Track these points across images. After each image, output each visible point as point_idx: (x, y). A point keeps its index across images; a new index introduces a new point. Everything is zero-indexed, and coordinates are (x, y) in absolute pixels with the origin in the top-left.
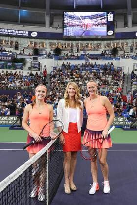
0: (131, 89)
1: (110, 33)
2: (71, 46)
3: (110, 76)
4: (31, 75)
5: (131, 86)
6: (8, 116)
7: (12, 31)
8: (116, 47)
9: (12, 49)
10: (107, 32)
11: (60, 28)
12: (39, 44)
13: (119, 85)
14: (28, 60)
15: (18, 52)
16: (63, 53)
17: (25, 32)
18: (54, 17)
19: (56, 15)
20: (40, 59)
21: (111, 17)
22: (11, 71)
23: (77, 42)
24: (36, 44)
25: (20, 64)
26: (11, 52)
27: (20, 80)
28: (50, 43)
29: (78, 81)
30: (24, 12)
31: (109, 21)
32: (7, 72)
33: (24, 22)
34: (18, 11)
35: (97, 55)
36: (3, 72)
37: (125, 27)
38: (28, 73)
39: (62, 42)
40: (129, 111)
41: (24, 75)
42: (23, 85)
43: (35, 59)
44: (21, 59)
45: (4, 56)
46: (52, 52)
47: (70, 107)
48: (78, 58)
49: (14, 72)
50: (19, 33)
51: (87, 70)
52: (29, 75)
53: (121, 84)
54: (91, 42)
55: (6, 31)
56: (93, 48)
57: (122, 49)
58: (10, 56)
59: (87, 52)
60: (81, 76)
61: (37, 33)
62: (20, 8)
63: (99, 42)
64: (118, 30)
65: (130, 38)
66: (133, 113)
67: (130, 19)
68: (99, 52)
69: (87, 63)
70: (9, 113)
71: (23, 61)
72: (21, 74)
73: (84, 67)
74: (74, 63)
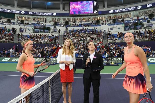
0: (107, 42)
1: (95, 12)
2: (74, 20)
3: (95, 35)
4: (53, 35)
5: (108, 40)
6: (40, 58)
7: (43, 13)
8: (98, 19)
9: (43, 23)
10: (94, 11)
11: (68, 10)
12: (57, 19)
13: (100, 40)
14: (51, 28)
15: (46, 24)
16: (70, 23)
17: (50, 13)
18: (65, 5)
19: (66, 4)
20: (58, 27)
21: (95, 3)
22: (43, 34)
23: (78, 17)
24: (55, 19)
25: (47, 30)
26: (42, 24)
27: (47, 38)
28: (63, 18)
29: (78, 38)
30: (49, 3)
31: (94, 5)
32: (41, 34)
33: (50, 8)
34: (46, 3)
35: (88, 24)
36: (38, 34)
37: (103, 8)
38: (51, 35)
39: (69, 18)
40: (105, 55)
41: (49, 36)
42: (48, 41)
43: (55, 27)
44: (48, 27)
45: (39, 26)
46: (64, 23)
47: (66, 54)
48: (78, 26)
49: (44, 34)
50: (47, 14)
51: (82, 33)
52: (52, 36)
53: (101, 39)
54: (85, 17)
55: (40, 13)
56: (86, 20)
57: (102, 20)
58: (42, 26)
59: (83, 22)
60: (79, 36)
61: (56, 14)
62: (47, 1)
63: (90, 17)
64: (99, 10)
65: (106, 14)
66: (108, 56)
67: (106, 4)
68: (89, 22)
69: (83, 29)
70: (40, 56)
71: (49, 28)
72: (48, 35)
73: (81, 30)
74: (76, 28)
